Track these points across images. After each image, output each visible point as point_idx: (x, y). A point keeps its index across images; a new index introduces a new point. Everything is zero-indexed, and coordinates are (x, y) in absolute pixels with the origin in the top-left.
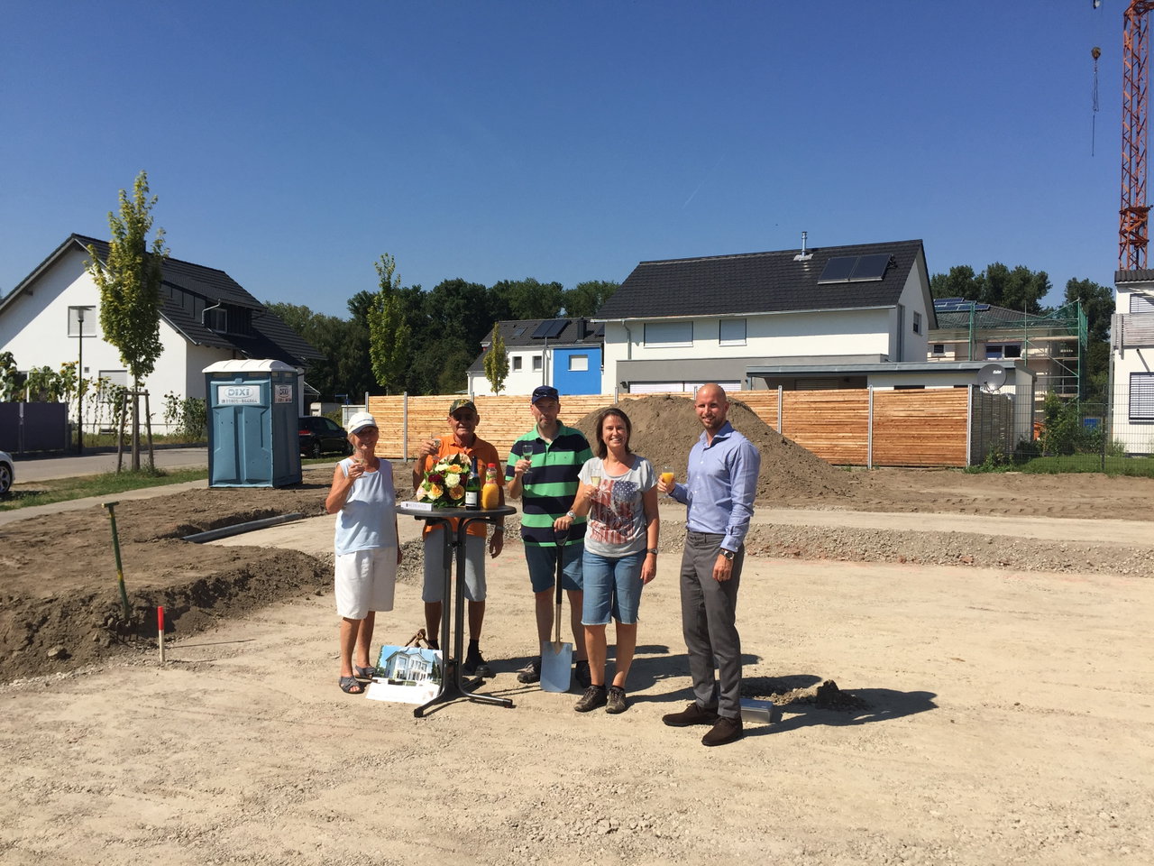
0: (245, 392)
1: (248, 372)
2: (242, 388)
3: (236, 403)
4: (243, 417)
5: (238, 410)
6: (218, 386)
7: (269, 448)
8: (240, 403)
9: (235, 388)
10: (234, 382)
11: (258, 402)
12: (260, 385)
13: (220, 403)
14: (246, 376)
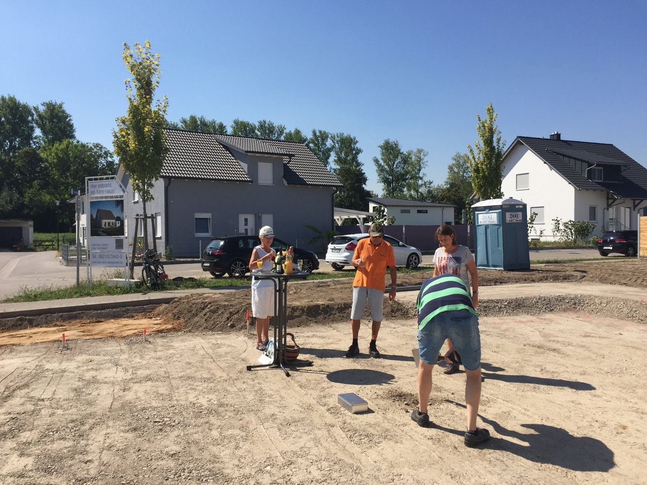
0: (490, 217)
1: (491, 206)
2: (489, 215)
3: (486, 223)
4: (489, 231)
5: (487, 227)
6: (478, 214)
7: (501, 248)
8: (488, 223)
9: (485, 215)
10: (485, 212)
11: (496, 223)
12: (496, 213)
13: (479, 223)
14: (491, 208)
